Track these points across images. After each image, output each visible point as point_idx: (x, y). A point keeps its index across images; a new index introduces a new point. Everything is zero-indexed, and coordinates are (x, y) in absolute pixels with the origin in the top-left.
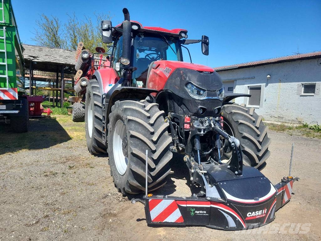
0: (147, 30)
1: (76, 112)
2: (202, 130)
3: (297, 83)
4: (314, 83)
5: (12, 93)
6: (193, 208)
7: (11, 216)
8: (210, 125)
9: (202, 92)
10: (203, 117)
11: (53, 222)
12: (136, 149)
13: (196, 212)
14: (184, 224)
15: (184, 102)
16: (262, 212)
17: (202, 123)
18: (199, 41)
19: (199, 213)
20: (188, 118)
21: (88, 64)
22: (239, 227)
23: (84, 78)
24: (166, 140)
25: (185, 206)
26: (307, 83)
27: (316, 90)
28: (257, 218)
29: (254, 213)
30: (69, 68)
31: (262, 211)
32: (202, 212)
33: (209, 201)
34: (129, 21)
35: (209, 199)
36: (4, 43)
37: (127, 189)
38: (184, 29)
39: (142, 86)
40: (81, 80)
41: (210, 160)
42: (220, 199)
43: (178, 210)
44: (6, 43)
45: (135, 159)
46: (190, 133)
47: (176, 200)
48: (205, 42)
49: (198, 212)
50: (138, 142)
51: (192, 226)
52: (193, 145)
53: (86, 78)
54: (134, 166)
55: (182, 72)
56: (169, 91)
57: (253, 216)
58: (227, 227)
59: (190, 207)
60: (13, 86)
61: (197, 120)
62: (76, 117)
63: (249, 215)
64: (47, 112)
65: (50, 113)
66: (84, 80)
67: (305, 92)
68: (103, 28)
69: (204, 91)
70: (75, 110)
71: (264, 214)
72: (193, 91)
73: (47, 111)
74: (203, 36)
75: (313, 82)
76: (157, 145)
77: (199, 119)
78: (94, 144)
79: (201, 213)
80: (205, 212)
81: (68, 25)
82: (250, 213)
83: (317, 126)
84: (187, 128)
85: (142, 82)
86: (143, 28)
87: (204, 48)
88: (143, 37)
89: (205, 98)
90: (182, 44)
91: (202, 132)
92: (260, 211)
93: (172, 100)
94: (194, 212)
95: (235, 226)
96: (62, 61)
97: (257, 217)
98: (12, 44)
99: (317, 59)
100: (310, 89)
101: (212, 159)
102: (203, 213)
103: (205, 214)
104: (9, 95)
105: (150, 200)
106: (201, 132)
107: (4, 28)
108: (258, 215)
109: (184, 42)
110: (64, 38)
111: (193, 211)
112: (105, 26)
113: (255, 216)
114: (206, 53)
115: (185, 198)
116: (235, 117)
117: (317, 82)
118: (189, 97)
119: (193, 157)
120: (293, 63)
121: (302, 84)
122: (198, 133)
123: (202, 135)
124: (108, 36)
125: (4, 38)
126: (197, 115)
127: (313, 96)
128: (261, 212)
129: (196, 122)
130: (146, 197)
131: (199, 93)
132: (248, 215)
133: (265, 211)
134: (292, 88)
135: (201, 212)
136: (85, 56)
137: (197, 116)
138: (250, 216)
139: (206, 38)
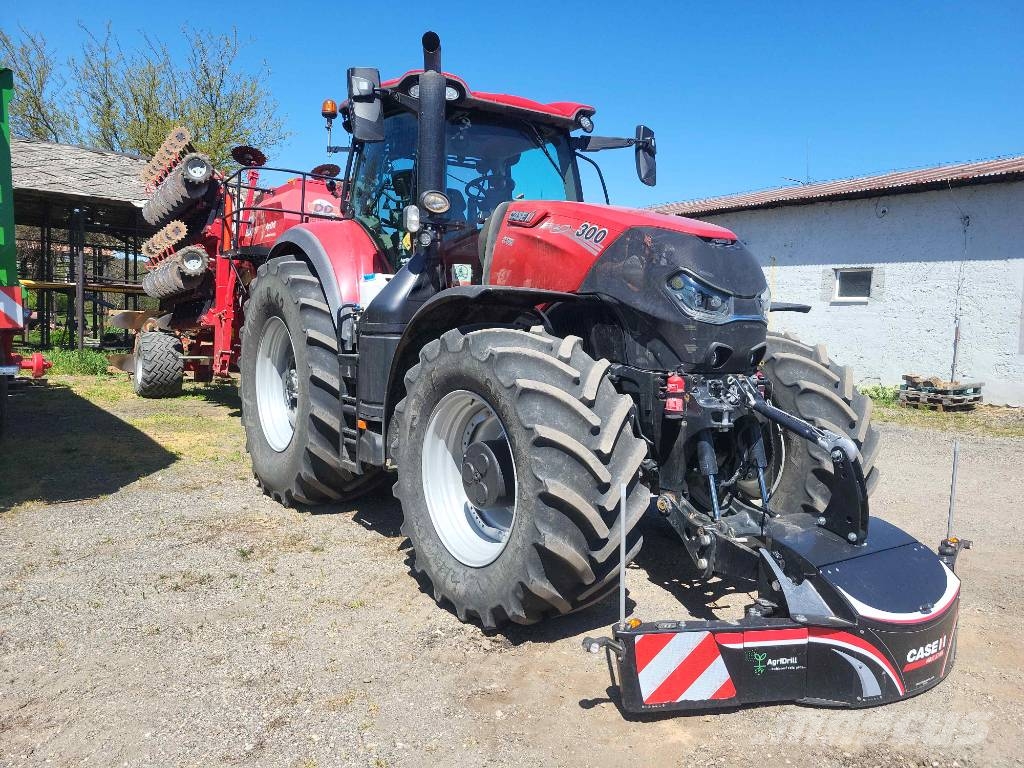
0: (486, 103)
1: (153, 364)
2: (726, 415)
3: (821, 267)
4: (869, 266)
6: (761, 650)
7: (148, 735)
8: (744, 398)
9: (716, 300)
10: (721, 375)
11: (315, 737)
12: (556, 482)
13: (770, 662)
14: (737, 703)
15: (661, 333)
16: (938, 644)
17: (716, 391)
18: (629, 143)
19: (779, 665)
20: (677, 378)
21: (205, 203)
22: (889, 696)
23: (191, 248)
24: (634, 449)
25: (739, 646)
26: (848, 266)
27: (873, 286)
28: (929, 664)
29: (922, 649)
30: (89, 213)
31: (937, 642)
32: (787, 661)
33: (804, 625)
34: (439, 71)
35: (802, 619)
37: (515, 611)
38: (586, 103)
39: (469, 280)
40: (184, 256)
41: (729, 504)
42: (834, 618)
43: (719, 661)
45: (552, 512)
46: (684, 424)
47: (714, 632)
48: (645, 145)
49: (775, 662)
50: (559, 460)
51: (755, 705)
52: (693, 460)
53: (199, 249)
54: (551, 535)
55: (648, 240)
56: (606, 298)
57: (920, 659)
58: (859, 698)
59: (753, 648)
60: (4, 279)
61: (704, 384)
62: (151, 381)
63: (912, 656)
64: (32, 368)
65: (44, 368)
66: (194, 256)
67: (841, 294)
68: (356, 92)
69: (725, 296)
70: (149, 358)
71: (941, 650)
72: (690, 299)
73: (30, 363)
74: (638, 129)
75: (864, 266)
76: (610, 466)
77: (710, 381)
78: (306, 472)
79: (783, 666)
80: (793, 660)
81: (81, 62)
82: (915, 652)
83: (880, 390)
84: (678, 409)
85: (469, 267)
86: (472, 97)
87: (645, 164)
88: (469, 124)
89: (730, 318)
90: (578, 151)
91: (725, 422)
92: (934, 644)
93: (612, 323)
94: (763, 662)
95: (878, 692)
96: (76, 187)
97: (927, 661)
99: (875, 200)
100: (856, 283)
101: (735, 499)
102: (790, 665)
103: (794, 665)
105: (638, 639)
106: (721, 421)
108: (930, 655)
109: (584, 143)
110: (68, 109)
111: (760, 659)
112: (362, 86)
113: (924, 657)
114: (649, 179)
115: (737, 624)
116: (783, 371)
117: (876, 266)
118: (679, 315)
119: (685, 496)
120: (809, 208)
121: (836, 270)
122: (715, 424)
123: (726, 430)
124: (374, 119)
126: (704, 369)
127: (866, 303)
128: (936, 646)
129: (701, 390)
130: (625, 630)
131: (706, 304)
132: (909, 660)
133: (942, 642)
134: (806, 280)
135: (782, 661)
136: (198, 174)
137: (704, 374)
138: (913, 659)
139: (648, 132)
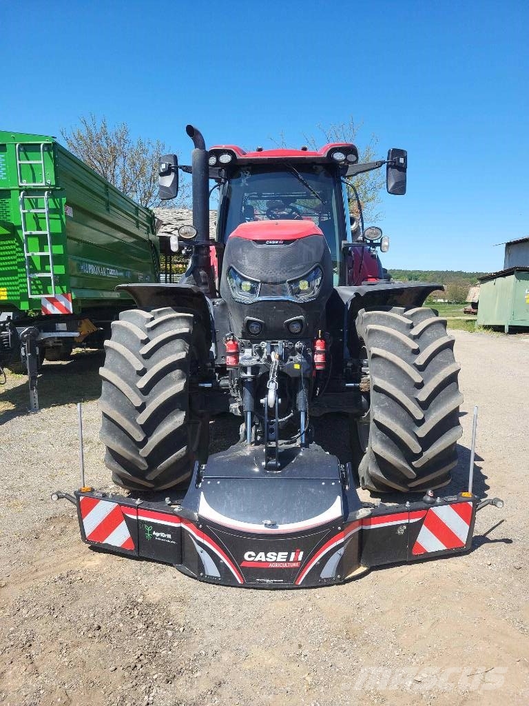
2: (249, 369)
5: (63, 303)
6: (149, 524)
13: (154, 533)
14: (135, 554)
16: (289, 556)
17: (260, 352)
18: (378, 165)
19: (160, 537)
20: (231, 343)
22: (226, 580)
25: (135, 517)
28: (274, 568)
29: (262, 554)
31: (287, 553)
32: (165, 536)
36: (45, 218)
43: (124, 524)
44: (49, 218)
47: (120, 505)
49: (158, 534)
51: (153, 561)
57: (260, 561)
58: (202, 574)
59: (144, 521)
60: (65, 289)
61: (250, 347)
63: (250, 556)
71: (294, 562)
74: (389, 151)
77: (255, 345)
79: (162, 538)
80: (169, 536)
82: (253, 554)
86: (242, 158)
87: (394, 178)
89: (256, 299)
91: (249, 374)
92: (280, 554)
94: (151, 532)
95: (218, 575)
97: (271, 565)
98: (61, 219)
102: (166, 538)
103: (167, 539)
104: (60, 307)
105: (81, 498)
107: (46, 193)
108: (275, 562)
111: (149, 530)
112: (163, 167)
113: (266, 561)
118: (231, 299)
124: (169, 185)
125: (46, 210)
128: (286, 557)
132: (246, 557)
133: (297, 556)
135: (163, 535)
137: (250, 340)
138: (252, 559)
139: (398, 153)
